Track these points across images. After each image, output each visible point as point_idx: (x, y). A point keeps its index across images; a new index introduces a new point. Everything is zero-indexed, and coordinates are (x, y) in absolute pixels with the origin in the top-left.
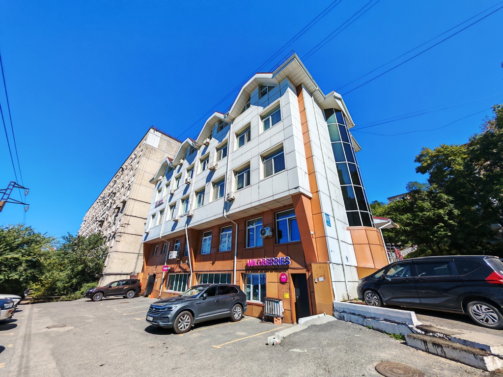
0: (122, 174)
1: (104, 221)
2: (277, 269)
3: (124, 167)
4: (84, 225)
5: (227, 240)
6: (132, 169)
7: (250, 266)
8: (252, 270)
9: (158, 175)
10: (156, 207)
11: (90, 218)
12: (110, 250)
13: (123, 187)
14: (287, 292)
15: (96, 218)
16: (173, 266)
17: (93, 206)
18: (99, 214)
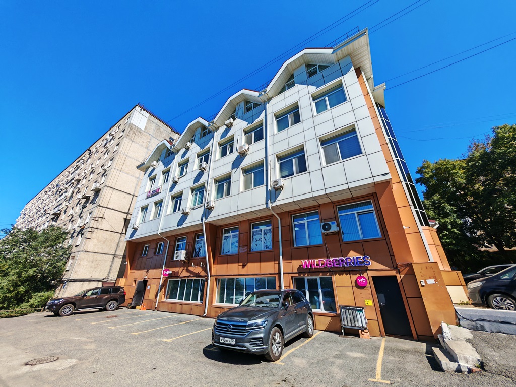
0: (90, 158)
1: (60, 214)
2: (349, 271)
3: (93, 149)
4: (22, 220)
5: (262, 238)
6: (107, 152)
7: (307, 268)
8: (309, 272)
9: (151, 160)
10: (148, 197)
11: (35, 211)
12: (74, 249)
13: (92, 172)
14: (369, 299)
15: (45, 211)
16: (176, 269)
17: (38, 196)
18: (50, 206)
